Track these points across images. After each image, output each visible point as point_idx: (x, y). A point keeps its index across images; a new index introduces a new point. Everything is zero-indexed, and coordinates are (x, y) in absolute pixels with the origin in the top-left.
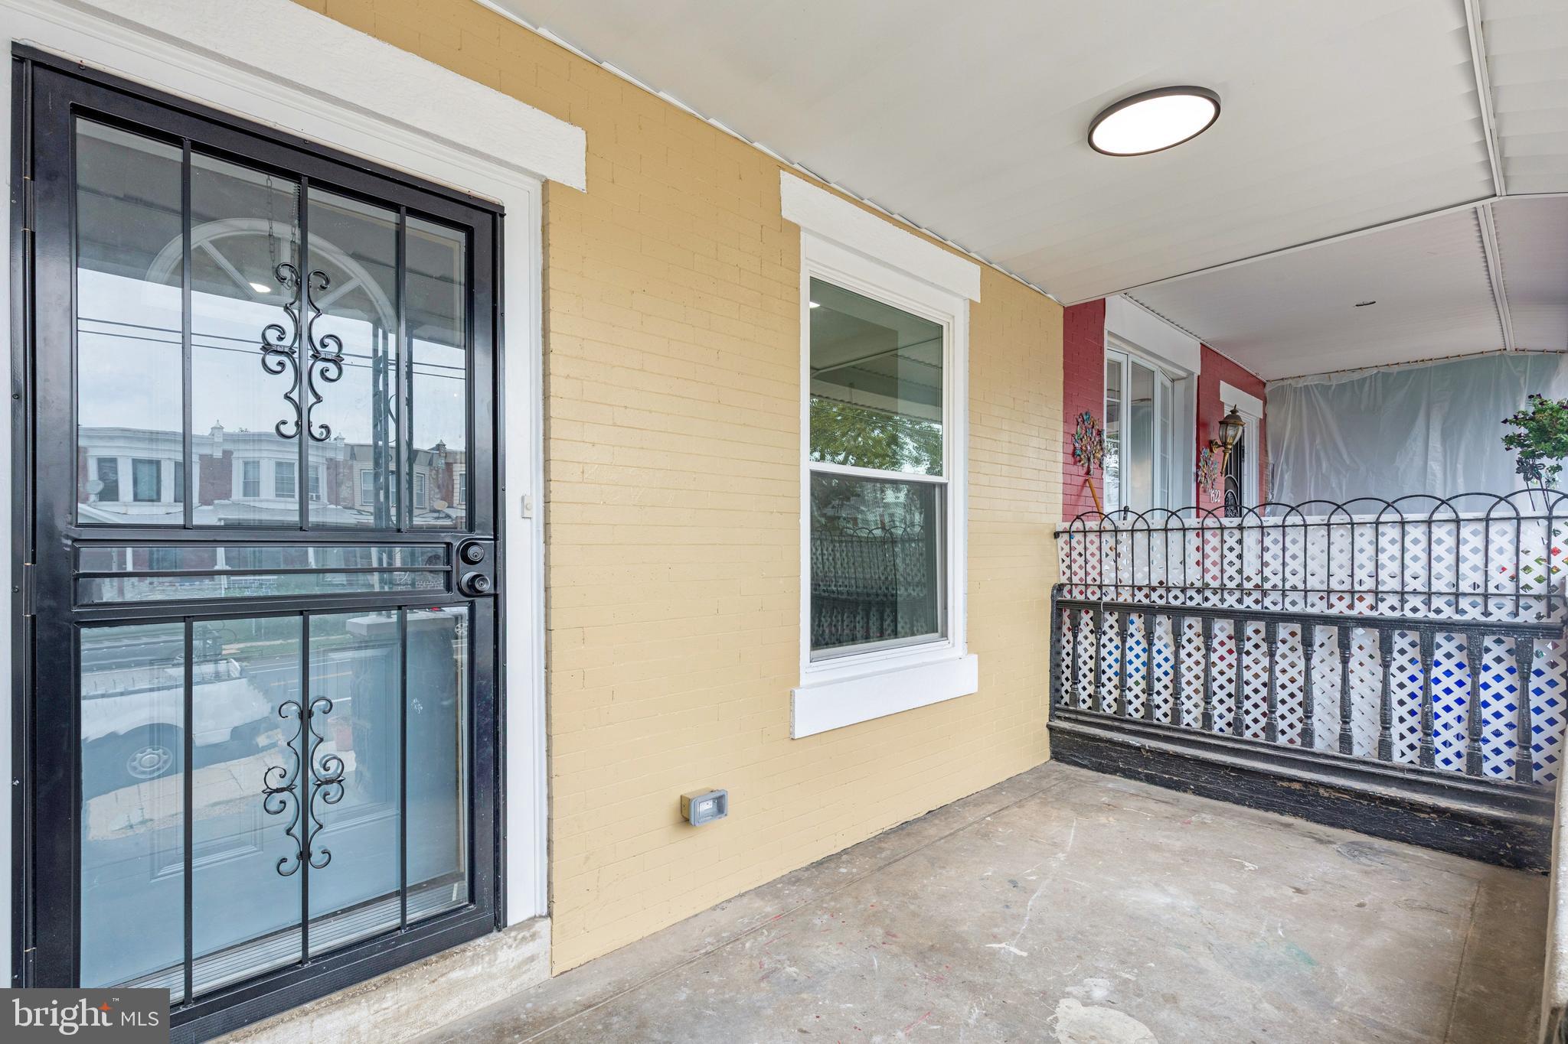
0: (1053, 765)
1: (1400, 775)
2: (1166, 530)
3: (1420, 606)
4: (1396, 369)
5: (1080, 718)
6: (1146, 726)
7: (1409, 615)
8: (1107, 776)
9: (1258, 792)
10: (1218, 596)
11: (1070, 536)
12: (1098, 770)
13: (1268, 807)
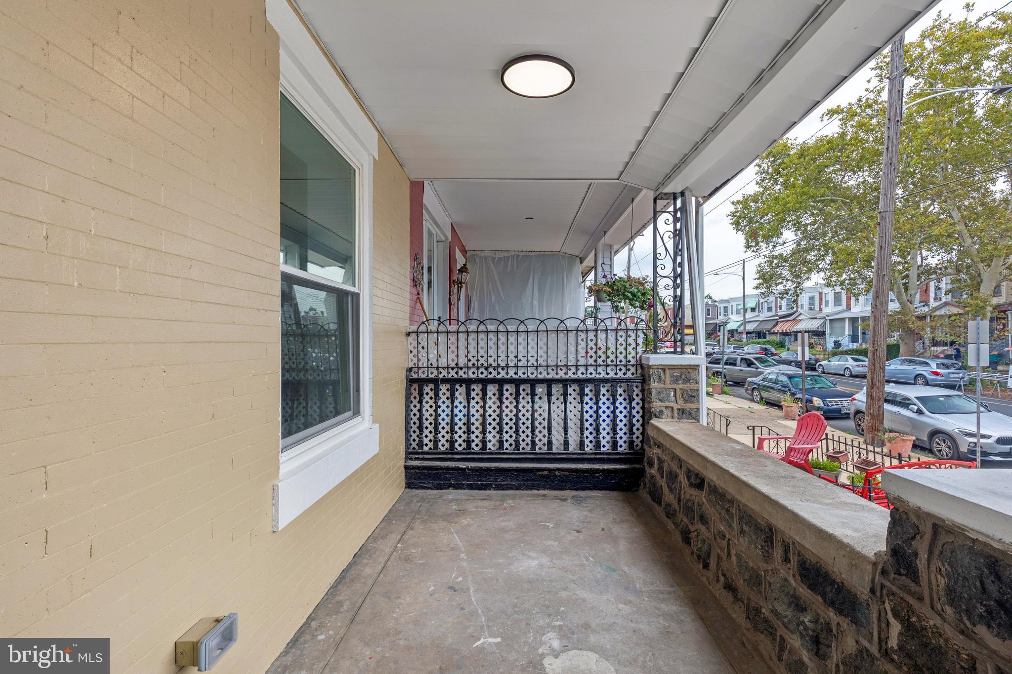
0: (407, 492)
1: (588, 457)
2: (477, 332)
3: (593, 372)
4: (521, 254)
5: (426, 456)
6: (468, 454)
7: (589, 376)
8: (444, 491)
9: (528, 480)
10: (505, 371)
11: (417, 335)
12: (437, 489)
13: (532, 488)
